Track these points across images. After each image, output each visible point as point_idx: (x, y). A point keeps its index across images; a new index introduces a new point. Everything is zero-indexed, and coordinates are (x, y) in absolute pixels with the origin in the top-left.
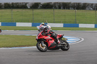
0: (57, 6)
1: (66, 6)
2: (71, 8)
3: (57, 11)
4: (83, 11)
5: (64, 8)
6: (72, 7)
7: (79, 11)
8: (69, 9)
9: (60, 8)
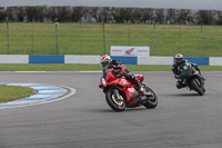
0: (15, 16)
1: (34, 15)
2: (45, 20)
3: (14, 26)
4: (74, 24)
5: (30, 20)
6: (48, 16)
7: (64, 24)
8: (42, 21)
9: (21, 19)
